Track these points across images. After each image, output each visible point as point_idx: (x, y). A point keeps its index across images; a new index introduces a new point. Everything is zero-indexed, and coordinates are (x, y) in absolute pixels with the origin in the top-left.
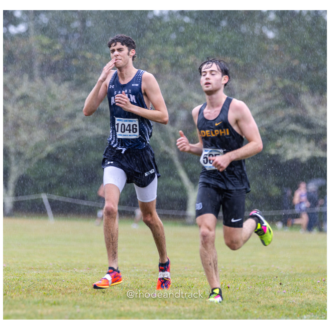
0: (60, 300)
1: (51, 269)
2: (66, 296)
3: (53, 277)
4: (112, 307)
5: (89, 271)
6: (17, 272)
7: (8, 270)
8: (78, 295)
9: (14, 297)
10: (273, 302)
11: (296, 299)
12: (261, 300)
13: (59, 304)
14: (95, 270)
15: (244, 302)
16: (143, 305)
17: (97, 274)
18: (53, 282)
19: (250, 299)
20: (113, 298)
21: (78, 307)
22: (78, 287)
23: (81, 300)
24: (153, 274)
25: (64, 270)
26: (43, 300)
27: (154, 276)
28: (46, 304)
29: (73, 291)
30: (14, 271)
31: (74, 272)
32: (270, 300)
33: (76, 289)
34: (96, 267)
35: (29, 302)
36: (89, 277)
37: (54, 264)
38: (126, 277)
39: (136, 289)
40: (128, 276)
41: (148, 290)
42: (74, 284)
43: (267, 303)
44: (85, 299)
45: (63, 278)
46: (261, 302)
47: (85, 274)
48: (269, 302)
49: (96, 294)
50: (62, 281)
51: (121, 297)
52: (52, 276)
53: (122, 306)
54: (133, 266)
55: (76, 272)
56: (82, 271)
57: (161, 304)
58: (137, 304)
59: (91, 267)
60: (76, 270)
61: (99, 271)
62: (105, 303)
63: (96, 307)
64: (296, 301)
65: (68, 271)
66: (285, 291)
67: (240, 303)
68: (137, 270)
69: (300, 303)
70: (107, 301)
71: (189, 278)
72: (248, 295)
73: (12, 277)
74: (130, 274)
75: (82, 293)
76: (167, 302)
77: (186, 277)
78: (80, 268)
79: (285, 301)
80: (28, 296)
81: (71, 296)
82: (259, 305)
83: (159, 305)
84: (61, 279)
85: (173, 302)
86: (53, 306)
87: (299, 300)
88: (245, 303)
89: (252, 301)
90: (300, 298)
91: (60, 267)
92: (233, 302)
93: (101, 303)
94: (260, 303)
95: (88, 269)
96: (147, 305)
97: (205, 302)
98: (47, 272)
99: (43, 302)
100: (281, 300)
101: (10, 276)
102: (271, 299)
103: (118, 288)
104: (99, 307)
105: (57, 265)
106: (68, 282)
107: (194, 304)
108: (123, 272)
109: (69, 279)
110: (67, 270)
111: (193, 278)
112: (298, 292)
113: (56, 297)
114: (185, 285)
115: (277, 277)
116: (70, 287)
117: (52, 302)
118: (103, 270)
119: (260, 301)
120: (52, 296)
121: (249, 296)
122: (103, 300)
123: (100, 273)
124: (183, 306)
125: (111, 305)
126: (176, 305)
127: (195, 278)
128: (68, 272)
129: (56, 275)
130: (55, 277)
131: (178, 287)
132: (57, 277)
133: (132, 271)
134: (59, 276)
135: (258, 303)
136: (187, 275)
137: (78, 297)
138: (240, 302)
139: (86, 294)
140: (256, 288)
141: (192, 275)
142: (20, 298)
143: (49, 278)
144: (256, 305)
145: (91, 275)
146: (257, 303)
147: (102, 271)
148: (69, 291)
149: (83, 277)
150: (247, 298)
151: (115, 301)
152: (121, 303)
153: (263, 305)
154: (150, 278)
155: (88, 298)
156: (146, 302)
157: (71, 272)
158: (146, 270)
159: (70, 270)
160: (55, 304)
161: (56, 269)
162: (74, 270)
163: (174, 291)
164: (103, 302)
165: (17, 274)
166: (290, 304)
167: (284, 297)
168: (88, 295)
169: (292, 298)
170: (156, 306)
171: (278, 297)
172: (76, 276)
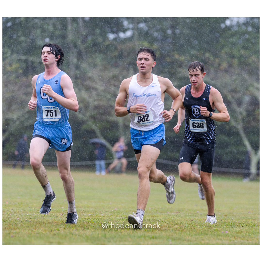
0: (157, 235)
1: (150, 212)
2: (161, 232)
3: (152, 218)
4: (196, 241)
5: (178, 214)
6: (125, 215)
7: (118, 213)
8: (170, 232)
9: (123, 233)
13: (156, 238)
14: (183, 213)
16: (218, 239)
17: (184, 216)
18: (151, 222)
20: (196, 234)
21: (171, 240)
22: (170, 225)
23: (172, 235)
24: (225, 217)
25: (159, 213)
26: (145, 235)
27: (226, 218)
28: (147, 238)
29: (166, 228)
30: (123, 213)
31: (167, 214)
33: (169, 227)
35: (134, 236)
36: (178, 218)
37: (152, 208)
38: (205, 218)
39: (213, 228)
41: (222, 228)
42: (167, 223)
44: (176, 235)
45: (159, 219)
47: (175, 216)
49: (183, 231)
50: (158, 221)
51: (202, 233)
52: (150, 217)
53: (203, 240)
55: (168, 214)
56: (173, 214)
57: (231, 239)
58: (214, 238)
59: (179, 211)
60: (168, 213)
61: (185, 214)
62: (190, 238)
63: (183, 240)
65: (162, 214)
70: (192, 236)
71: (251, 220)
73: (122, 218)
75: (173, 230)
76: (236, 238)
77: (249, 219)
78: (171, 212)
80: (133, 232)
81: (165, 232)
83: (230, 239)
84: (157, 219)
85: (240, 238)
86: (152, 240)
91: (157, 211)
93: (187, 237)
95: (177, 212)
96: (221, 239)
98: (147, 214)
99: (145, 237)
101: (120, 217)
103: (200, 227)
104: (185, 240)
106: (163, 222)
107: (255, 239)
108: (203, 215)
109: (163, 220)
110: (162, 213)
111: (255, 219)
113: (154, 233)
114: (249, 224)
116: (164, 225)
117: (151, 237)
118: (188, 213)
120: (151, 232)
122: (189, 235)
123: (186, 215)
124: (248, 240)
125: (195, 239)
126: (243, 240)
127: (256, 220)
128: (163, 215)
129: (154, 217)
130: (153, 218)
131: (244, 226)
132: (155, 218)
134: (156, 217)
136: (250, 218)
137: (170, 233)
139: (176, 231)
141: (254, 217)
142: (128, 234)
143: (148, 218)
145: (180, 217)
147: (187, 214)
148: (163, 229)
149: (174, 218)
151: (197, 236)
152: (202, 237)
154: (223, 220)
155: (178, 234)
156: (221, 237)
157: (165, 214)
158: (220, 214)
159: (164, 213)
160: (153, 238)
161: (154, 212)
162: (167, 213)
163: (240, 229)
164: (188, 237)
165: (125, 216)
168: (177, 232)
170: (227, 240)
172: (168, 217)
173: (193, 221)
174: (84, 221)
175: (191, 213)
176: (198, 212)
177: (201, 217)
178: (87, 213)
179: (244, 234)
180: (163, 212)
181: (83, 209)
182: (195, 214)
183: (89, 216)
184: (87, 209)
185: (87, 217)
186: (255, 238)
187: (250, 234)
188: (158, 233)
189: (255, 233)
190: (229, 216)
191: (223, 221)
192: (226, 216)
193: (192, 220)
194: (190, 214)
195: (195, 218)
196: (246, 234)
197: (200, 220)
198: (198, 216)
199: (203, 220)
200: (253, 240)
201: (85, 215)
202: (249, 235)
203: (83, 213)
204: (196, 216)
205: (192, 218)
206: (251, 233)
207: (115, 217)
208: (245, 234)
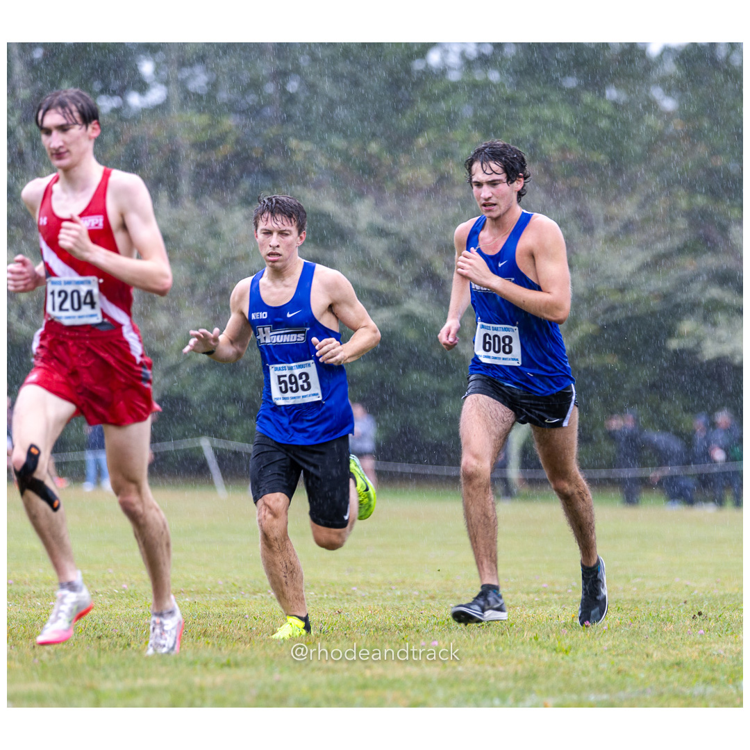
0: (239, 656)
1: (220, 593)
2: (252, 648)
3: (225, 609)
7: (132, 597)
10: (677, 655)
11: (724, 647)
12: (654, 650)
13: (237, 665)
14: (312, 593)
15: (618, 655)
17: (316, 601)
18: (225, 620)
19: (631, 648)
21: (277, 670)
23: (283, 656)
24: (430, 601)
25: (247, 595)
27: (432, 604)
28: (212, 666)
29: (266, 636)
30: (144, 598)
32: (671, 651)
34: (313, 587)
37: (227, 582)
38: (376, 607)
39: (397, 632)
40: (380, 604)
42: (269, 623)
43: (666, 657)
45: (246, 612)
46: (652, 654)
48: (669, 653)
50: (243, 616)
52: (223, 606)
54: (391, 583)
61: (319, 596)
62: (331, 662)
63: (313, 670)
64: (725, 652)
65: (255, 597)
66: (702, 631)
67: (611, 657)
68: (399, 593)
69: (735, 656)
72: (627, 640)
73: (141, 611)
74: (384, 600)
79: (703, 652)
81: (263, 647)
82: (649, 661)
84: (241, 613)
86: (227, 670)
87: (731, 648)
88: (620, 658)
89: (634, 653)
90: (734, 645)
91: (240, 588)
92: (596, 655)
94: (652, 657)
96: (418, 665)
97: (537, 656)
98: (213, 599)
99: (205, 662)
100: (694, 649)
101: (137, 608)
102: (674, 649)
103: (360, 630)
104: (319, 669)
105: (234, 585)
106: (256, 619)
107: (515, 662)
108: (369, 597)
109: (258, 613)
110: (254, 593)
112: (729, 632)
113: (231, 651)
115: (685, 602)
116: (260, 628)
117: (222, 661)
118: (327, 594)
119: (651, 652)
121: (629, 642)
123: (321, 599)
124: (493, 666)
125: (345, 666)
126: (479, 664)
128: (256, 599)
129: (231, 605)
130: (229, 608)
132: (234, 610)
133: (388, 594)
134: (237, 606)
135: (647, 656)
137: (278, 650)
138: (610, 654)
140: (642, 626)
141: (511, 600)
143: (217, 611)
144: (643, 661)
146: (645, 656)
147: (325, 596)
148: (258, 638)
150: (623, 646)
153: (657, 661)
154: (425, 609)
157: (262, 597)
158: (416, 593)
159: (260, 594)
160: (228, 665)
161: (231, 593)
162: (269, 594)
166: (713, 658)
167: (700, 643)
169: (716, 646)
171: (688, 643)
172: (272, 606)
173: (342, 614)
174: (37, 622)
175: (335, 593)
176: (354, 588)
177: (364, 604)
178: (45, 599)
179: (484, 648)
180: (258, 592)
181: (33, 588)
182: (347, 594)
183: (49, 609)
184: (43, 587)
185: (43, 611)
186: (512, 658)
187: (501, 649)
188: (242, 651)
189: (515, 645)
190: (441, 598)
191: (425, 613)
192: (433, 598)
193: (337, 612)
194: (332, 596)
195: (346, 605)
196: (489, 647)
197: (361, 612)
198: (355, 601)
199: (370, 612)
200: (509, 663)
201: (38, 606)
202: (498, 651)
203: (34, 601)
204: (348, 601)
205: (337, 606)
206: (503, 645)
207: (122, 609)
208: (486, 647)
